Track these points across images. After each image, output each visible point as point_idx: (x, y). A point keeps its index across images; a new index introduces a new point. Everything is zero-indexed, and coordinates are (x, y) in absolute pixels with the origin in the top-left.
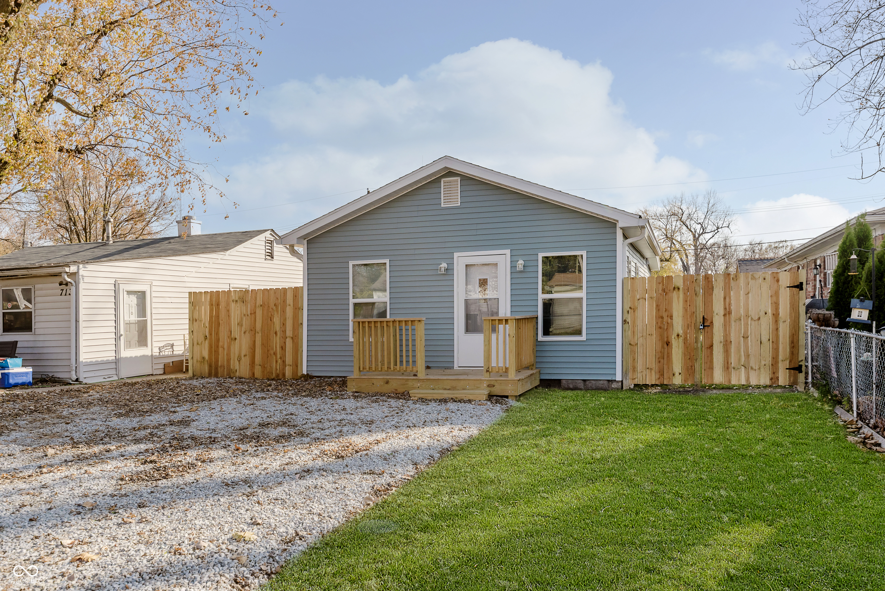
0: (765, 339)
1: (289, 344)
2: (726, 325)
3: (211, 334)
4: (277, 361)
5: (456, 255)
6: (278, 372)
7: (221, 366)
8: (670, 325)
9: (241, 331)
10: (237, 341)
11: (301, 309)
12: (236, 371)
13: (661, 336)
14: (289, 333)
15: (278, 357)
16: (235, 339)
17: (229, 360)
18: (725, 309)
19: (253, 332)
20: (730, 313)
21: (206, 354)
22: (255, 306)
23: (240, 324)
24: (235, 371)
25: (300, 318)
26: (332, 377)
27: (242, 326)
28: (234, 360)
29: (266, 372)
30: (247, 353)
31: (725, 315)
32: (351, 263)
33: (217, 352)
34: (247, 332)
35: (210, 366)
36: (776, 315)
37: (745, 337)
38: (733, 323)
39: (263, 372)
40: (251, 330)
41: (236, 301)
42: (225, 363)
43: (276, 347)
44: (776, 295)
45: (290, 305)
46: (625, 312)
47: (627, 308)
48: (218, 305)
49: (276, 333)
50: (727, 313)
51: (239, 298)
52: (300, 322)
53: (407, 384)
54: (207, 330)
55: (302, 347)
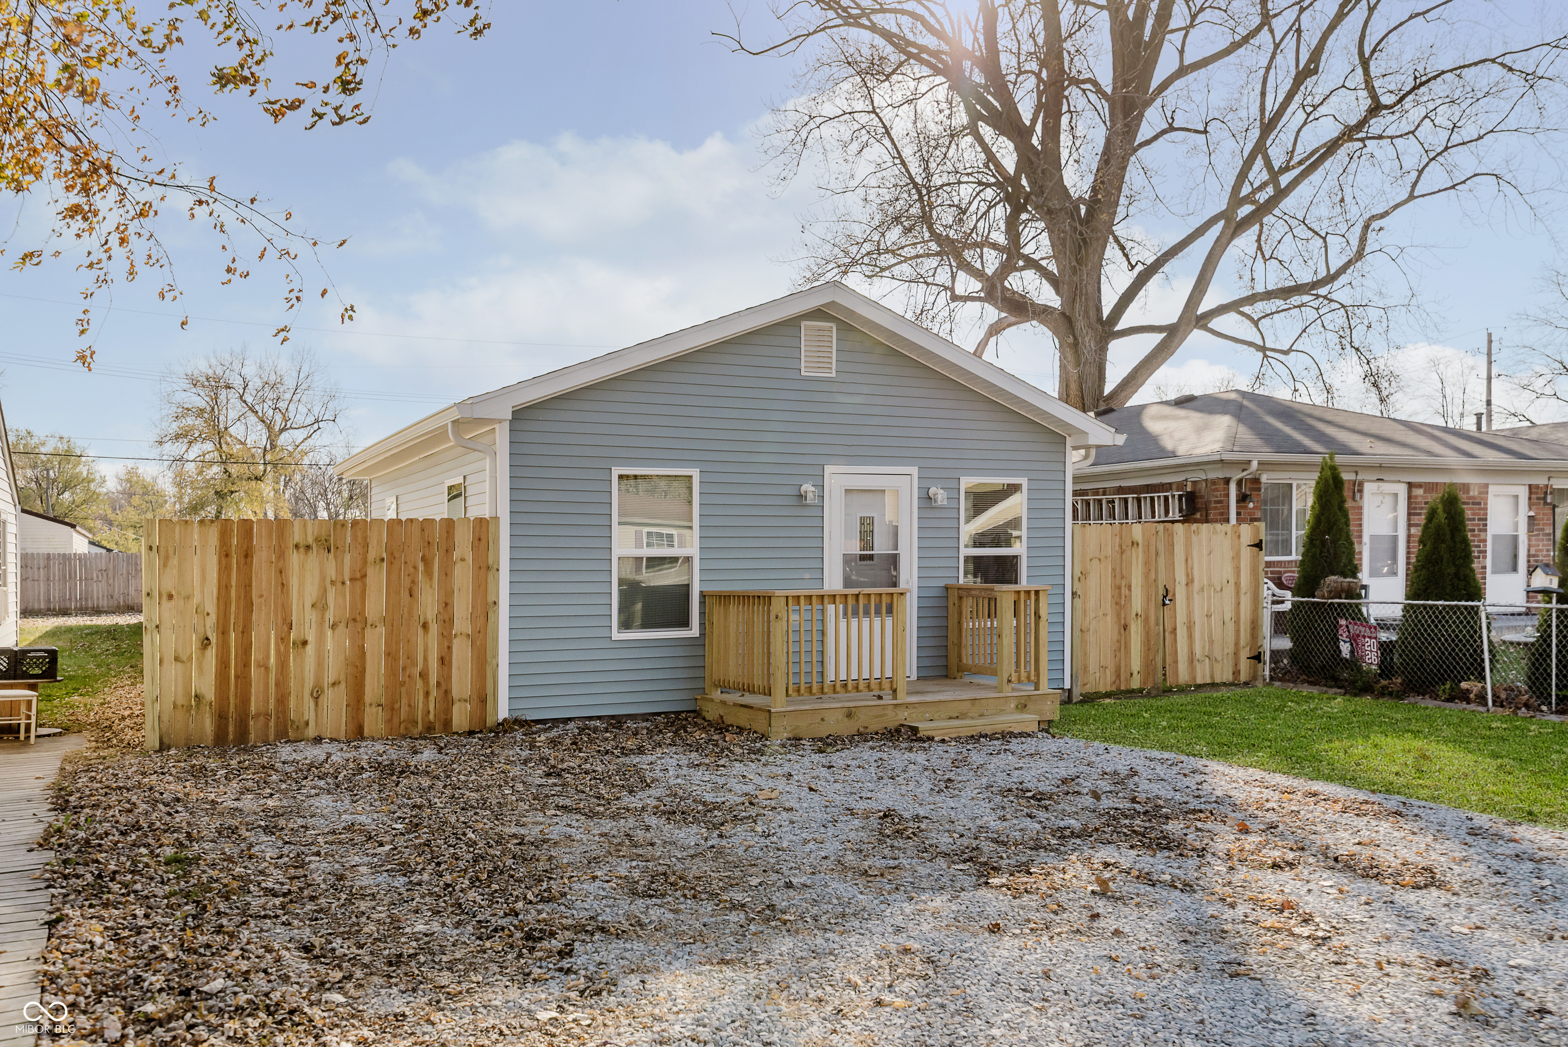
0: (1227, 619)
1: (461, 653)
2: (1189, 598)
3: (223, 633)
4: (427, 694)
5: (829, 469)
6: (431, 717)
7: (258, 715)
8: (1129, 598)
9: (321, 624)
10: (310, 648)
11: (494, 571)
12: (307, 724)
13: (1118, 615)
14: (462, 624)
15: (433, 680)
16: (305, 643)
17: (282, 700)
18: (1188, 575)
19: (359, 626)
20: (1192, 581)
21: (207, 686)
22: (365, 562)
23: (320, 606)
24: (302, 724)
25: (490, 589)
26: (570, 719)
27: (325, 608)
28: (299, 697)
29: (396, 721)
30: (342, 678)
31: (1187, 584)
32: (616, 472)
33: (243, 677)
34: (342, 626)
35: (221, 717)
36: (1237, 585)
37: (1209, 616)
38: (1196, 596)
39: (389, 721)
40: (354, 620)
41: (308, 547)
42: (272, 706)
43: (425, 659)
44: (1237, 557)
45: (463, 560)
46: (1076, 580)
47: (1077, 574)
48: (246, 556)
49: (425, 626)
50: (1189, 582)
51: (317, 540)
52: (491, 599)
53: (885, 715)
54: (211, 620)
55: (495, 655)
